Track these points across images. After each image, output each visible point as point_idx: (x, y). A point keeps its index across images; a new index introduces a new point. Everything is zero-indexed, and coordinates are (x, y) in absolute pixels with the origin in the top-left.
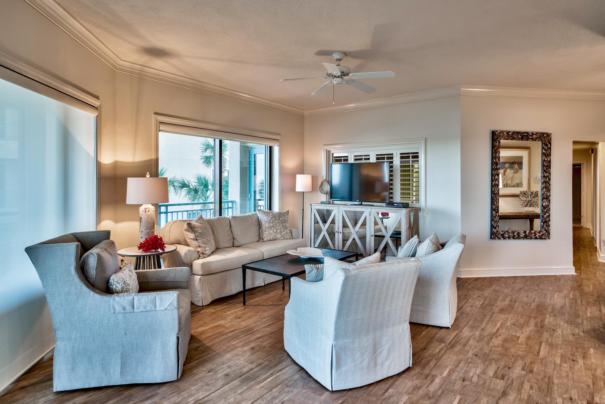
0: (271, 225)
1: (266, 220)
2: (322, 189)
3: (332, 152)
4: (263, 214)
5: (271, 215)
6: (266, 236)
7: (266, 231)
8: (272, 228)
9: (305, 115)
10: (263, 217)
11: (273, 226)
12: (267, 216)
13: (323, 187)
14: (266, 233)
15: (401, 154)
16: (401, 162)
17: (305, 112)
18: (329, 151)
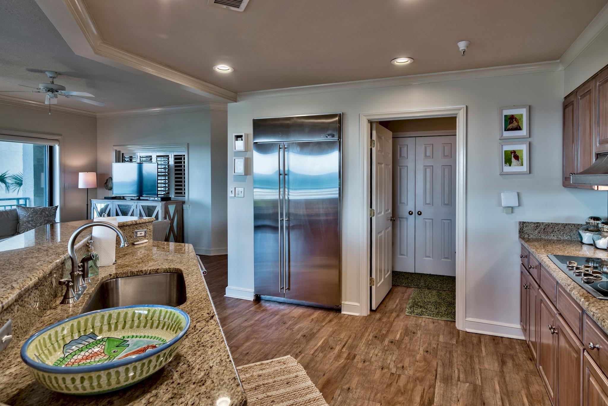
0: (30, 219)
1: (25, 215)
2: (107, 186)
3: (122, 152)
4: (23, 209)
5: (31, 210)
6: (23, 230)
7: (23, 225)
8: (31, 222)
9: (97, 117)
10: (22, 212)
11: (32, 221)
12: (27, 211)
13: (107, 184)
14: (23, 227)
15: (175, 156)
16: (175, 163)
17: (97, 114)
18: (119, 152)
